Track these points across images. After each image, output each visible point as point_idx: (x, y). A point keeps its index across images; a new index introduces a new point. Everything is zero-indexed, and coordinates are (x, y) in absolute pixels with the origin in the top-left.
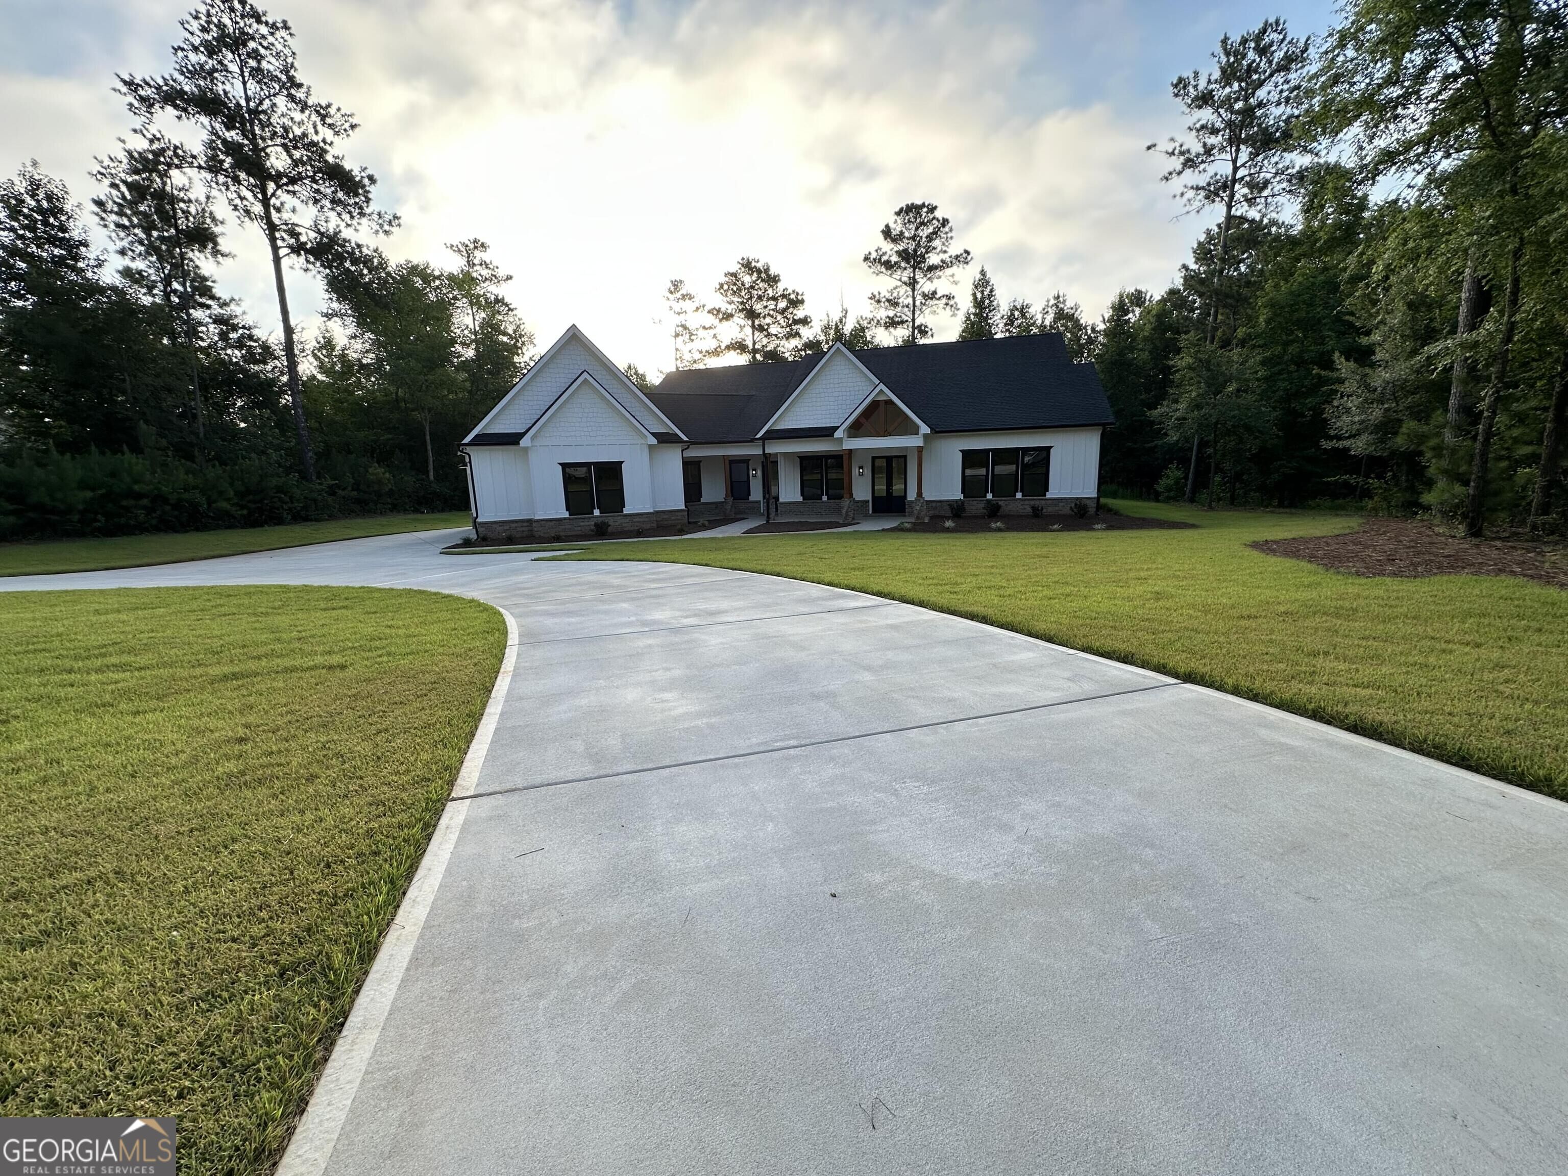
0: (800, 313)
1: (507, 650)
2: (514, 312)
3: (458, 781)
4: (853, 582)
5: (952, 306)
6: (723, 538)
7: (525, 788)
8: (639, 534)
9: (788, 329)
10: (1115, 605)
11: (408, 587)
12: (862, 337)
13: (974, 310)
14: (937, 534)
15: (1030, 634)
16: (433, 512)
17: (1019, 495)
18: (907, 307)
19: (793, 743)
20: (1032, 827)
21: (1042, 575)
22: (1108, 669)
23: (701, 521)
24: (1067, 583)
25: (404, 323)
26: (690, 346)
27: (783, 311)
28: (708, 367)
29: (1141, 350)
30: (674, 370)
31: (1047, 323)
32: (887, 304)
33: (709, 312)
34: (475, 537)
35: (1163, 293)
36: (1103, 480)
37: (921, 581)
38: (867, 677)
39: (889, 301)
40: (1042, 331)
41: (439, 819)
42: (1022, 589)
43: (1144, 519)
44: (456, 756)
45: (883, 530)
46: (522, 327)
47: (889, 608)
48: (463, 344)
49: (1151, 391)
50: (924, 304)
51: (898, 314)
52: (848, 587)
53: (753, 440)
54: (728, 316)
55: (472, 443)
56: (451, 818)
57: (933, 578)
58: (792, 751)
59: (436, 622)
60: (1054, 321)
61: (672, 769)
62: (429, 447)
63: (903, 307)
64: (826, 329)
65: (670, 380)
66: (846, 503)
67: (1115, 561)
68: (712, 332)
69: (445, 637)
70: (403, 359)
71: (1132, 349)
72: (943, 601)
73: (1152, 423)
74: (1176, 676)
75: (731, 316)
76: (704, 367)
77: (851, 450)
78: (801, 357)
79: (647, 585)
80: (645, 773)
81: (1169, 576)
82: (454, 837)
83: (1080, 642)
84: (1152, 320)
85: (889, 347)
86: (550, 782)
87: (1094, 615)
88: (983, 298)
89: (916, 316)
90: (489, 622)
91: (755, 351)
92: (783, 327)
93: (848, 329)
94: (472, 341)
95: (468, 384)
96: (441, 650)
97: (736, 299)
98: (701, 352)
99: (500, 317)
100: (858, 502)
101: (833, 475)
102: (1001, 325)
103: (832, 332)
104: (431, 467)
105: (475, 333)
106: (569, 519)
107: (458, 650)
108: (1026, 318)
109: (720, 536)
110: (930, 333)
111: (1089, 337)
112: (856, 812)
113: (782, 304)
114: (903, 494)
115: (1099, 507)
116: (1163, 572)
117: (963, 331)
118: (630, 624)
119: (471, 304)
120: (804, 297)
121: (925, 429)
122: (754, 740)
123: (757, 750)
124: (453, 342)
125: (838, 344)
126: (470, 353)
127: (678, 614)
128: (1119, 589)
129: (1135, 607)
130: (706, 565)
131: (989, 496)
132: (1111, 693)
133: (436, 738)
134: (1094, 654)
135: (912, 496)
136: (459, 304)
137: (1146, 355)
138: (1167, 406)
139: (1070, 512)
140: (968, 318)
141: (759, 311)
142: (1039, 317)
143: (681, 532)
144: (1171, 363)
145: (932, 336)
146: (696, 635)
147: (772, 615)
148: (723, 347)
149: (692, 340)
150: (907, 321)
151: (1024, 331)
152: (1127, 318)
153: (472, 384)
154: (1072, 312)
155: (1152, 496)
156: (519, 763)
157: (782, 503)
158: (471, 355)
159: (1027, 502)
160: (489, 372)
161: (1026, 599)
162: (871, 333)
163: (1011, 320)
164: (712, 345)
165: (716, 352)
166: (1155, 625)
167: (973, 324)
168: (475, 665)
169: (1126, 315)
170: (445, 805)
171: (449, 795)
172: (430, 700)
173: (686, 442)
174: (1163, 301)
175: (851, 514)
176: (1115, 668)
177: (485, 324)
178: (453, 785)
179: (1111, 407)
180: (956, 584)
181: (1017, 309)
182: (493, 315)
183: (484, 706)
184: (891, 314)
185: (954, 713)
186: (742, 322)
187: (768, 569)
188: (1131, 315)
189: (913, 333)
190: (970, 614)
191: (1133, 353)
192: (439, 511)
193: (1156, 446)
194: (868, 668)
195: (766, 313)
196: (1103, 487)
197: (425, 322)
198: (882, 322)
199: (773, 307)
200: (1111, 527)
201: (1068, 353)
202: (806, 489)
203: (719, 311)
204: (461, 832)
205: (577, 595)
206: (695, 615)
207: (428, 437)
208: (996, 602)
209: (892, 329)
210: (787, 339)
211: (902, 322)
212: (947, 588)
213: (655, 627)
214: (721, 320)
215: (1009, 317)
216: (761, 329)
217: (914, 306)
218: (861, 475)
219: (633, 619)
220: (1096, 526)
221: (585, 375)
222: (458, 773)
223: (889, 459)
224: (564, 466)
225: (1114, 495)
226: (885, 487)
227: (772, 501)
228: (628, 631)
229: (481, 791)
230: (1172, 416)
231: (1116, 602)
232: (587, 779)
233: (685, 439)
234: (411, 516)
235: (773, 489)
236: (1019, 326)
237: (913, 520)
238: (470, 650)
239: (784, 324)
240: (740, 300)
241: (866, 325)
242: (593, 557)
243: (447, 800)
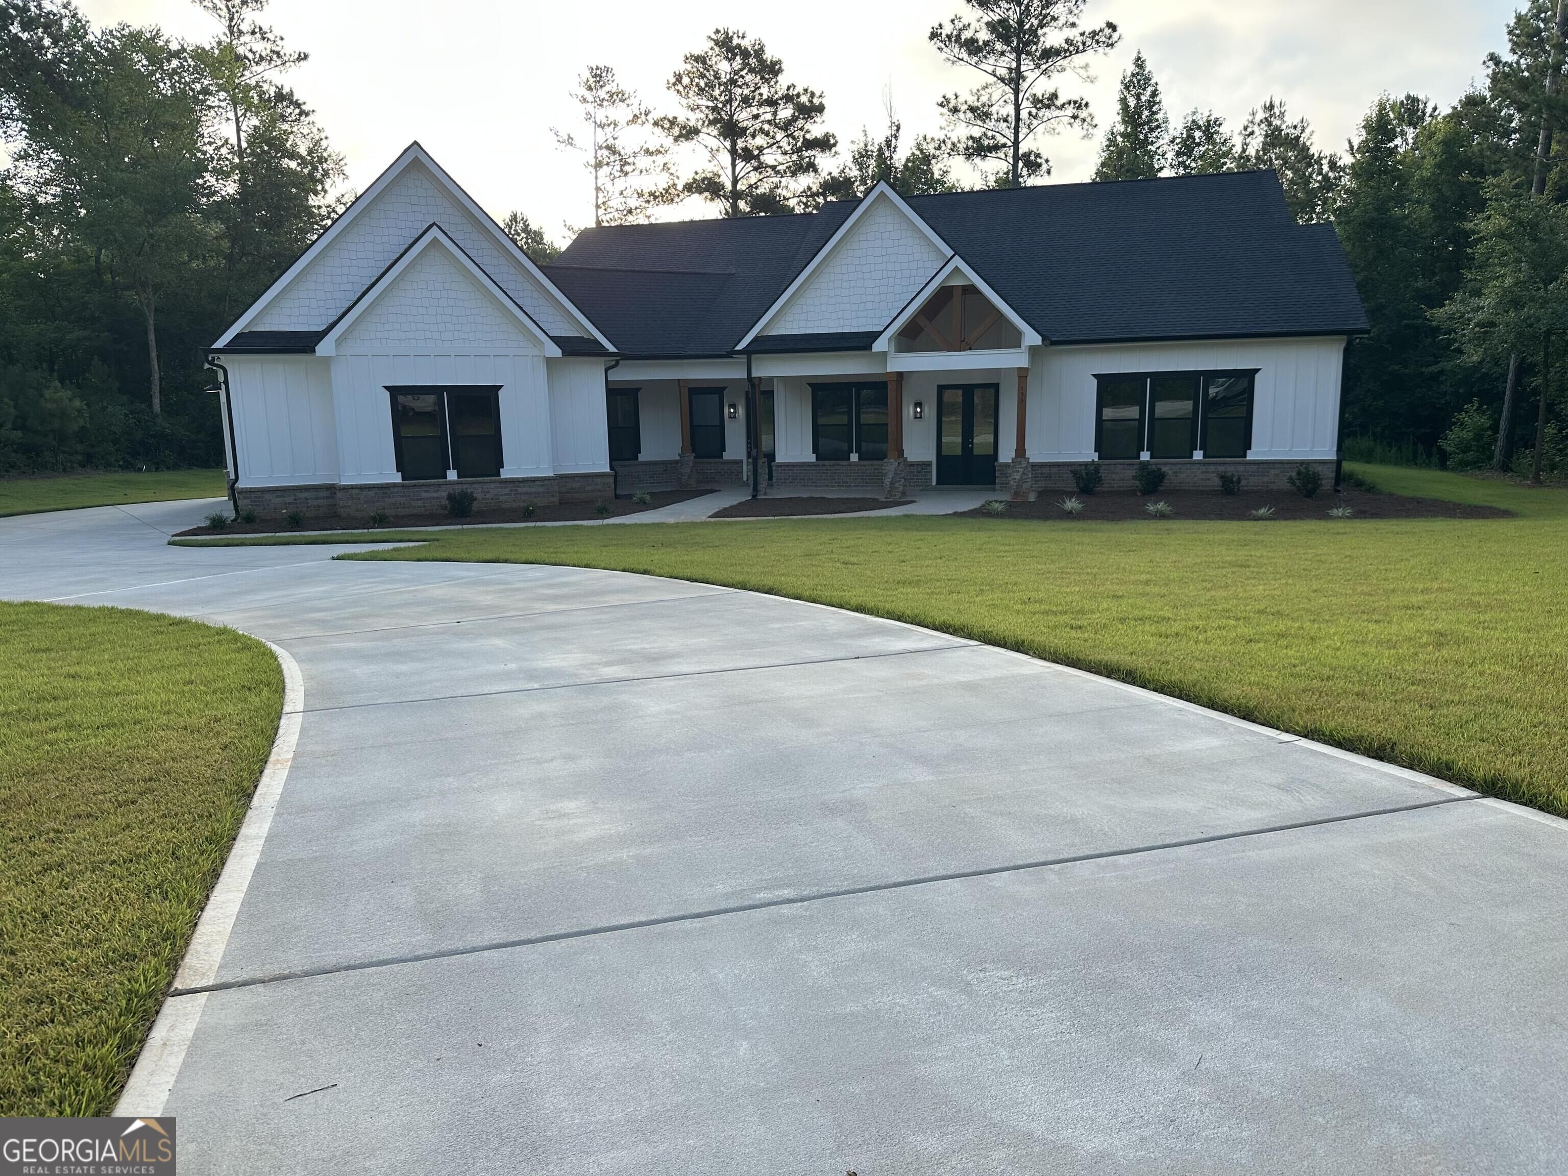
0: (816, 130)
1: (283, 722)
2: (310, 118)
3: (187, 959)
4: (900, 606)
5: (1084, 120)
6: (677, 525)
7: (307, 974)
8: (528, 515)
9: (795, 157)
10: (1365, 655)
11: (109, 605)
12: (924, 172)
13: (1121, 128)
14: (1049, 523)
15: (1212, 705)
16: (157, 470)
17: (1198, 455)
18: (1006, 120)
19: (787, 893)
20: (1208, 1055)
21: (1236, 597)
22: (1348, 769)
23: (638, 494)
24: (1279, 614)
25: (113, 134)
26: (621, 183)
27: (786, 126)
28: (653, 221)
29: (1418, 202)
30: (594, 226)
31: (1251, 152)
32: (969, 115)
33: (656, 124)
34: (233, 515)
35: (1456, 103)
36: (1346, 430)
37: (1019, 607)
38: (922, 776)
39: (972, 109)
40: (1244, 166)
41: (150, 1029)
42: (1200, 623)
43: (1419, 501)
44: (184, 915)
45: (956, 514)
46: (324, 143)
47: (962, 653)
48: (218, 172)
49: (1434, 274)
50: (1035, 117)
51: (990, 134)
52: (890, 615)
53: (731, 354)
54: (689, 133)
55: (230, 349)
56: (172, 1028)
57: (1040, 601)
58: (785, 909)
59: (157, 669)
60: (1264, 149)
61: (572, 941)
62: (154, 354)
63: (998, 120)
64: (861, 158)
65: (585, 240)
66: (890, 466)
67: (1367, 576)
68: (660, 160)
69: (173, 697)
70: (110, 197)
71: (1400, 201)
72: (1056, 641)
73: (1436, 330)
74: (1469, 784)
75: (696, 131)
76: (646, 222)
77: (900, 374)
78: (817, 207)
79: (538, 606)
80: (524, 948)
81: (1462, 604)
82: (176, 1060)
83: (1301, 722)
84: (1435, 149)
85: (972, 192)
86: (352, 962)
87: (1326, 672)
88: (1138, 106)
89: (1021, 136)
90: (251, 670)
91: (736, 195)
92: (785, 153)
93: (900, 158)
94: (234, 167)
95: (225, 244)
96: (164, 719)
97: (704, 102)
98: (640, 195)
99: (285, 126)
100: (912, 465)
101: (868, 418)
102: (1170, 155)
103: (872, 163)
104: (156, 388)
105: (241, 153)
106: (403, 486)
107: (194, 721)
108: (1215, 144)
109: (671, 521)
110: (1045, 167)
111: (1326, 178)
112: (897, 1022)
113: (785, 112)
114: (992, 453)
115: (1340, 477)
116: (1452, 596)
117: (1103, 165)
118: (507, 676)
119: (235, 103)
120: (824, 101)
121: (1032, 338)
122: (720, 888)
123: (723, 905)
124: (200, 168)
125: (883, 186)
126: (231, 188)
127: (594, 658)
128: (1372, 627)
129: (1400, 660)
130: (645, 572)
131: (1145, 456)
132: (1354, 813)
133: (150, 881)
134: (1326, 742)
135: (1006, 454)
136: (212, 101)
137: (1425, 211)
138: (1462, 301)
139: (1287, 486)
140: (1112, 142)
141: (745, 124)
142: (1237, 141)
143: (603, 513)
144: (1469, 226)
145: (1049, 172)
146: (624, 697)
147: (758, 662)
148: (680, 187)
149: (626, 174)
150: (1004, 145)
151: (1211, 165)
152: (1392, 145)
153: (234, 241)
154: (1297, 132)
155: (1435, 460)
156: (297, 928)
157: (780, 465)
158: (231, 192)
159: (1212, 468)
160: (264, 223)
161: (1206, 642)
162: (940, 165)
163: (1187, 146)
164: (660, 182)
165: (666, 196)
166: (1435, 692)
167: (1120, 152)
168: (225, 747)
169: (1392, 140)
170: (160, 1004)
171: (170, 984)
172: (141, 812)
173: (612, 354)
174: (1455, 116)
175: (900, 486)
176: (1363, 768)
177: (258, 137)
178: (176, 967)
179: (1363, 300)
180: (1082, 612)
181: (1199, 128)
182: (273, 121)
183: (238, 822)
184: (977, 132)
185: (1073, 845)
186: (714, 143)
187: (754, 581)
188: (1398, 141)
189: (1015, 165)
190: (1106, 667)
191: (1402, 207)
192: (168, 468)
193: (1442, 372)
194: (923, 760)
195: (757, 127)
196: (1348, 443)
197: (150, 132)
198: (961, 147)
199: (769, 117)
200: (1361, 514)
201: (1289, 205)
202: (822, 441)
203: (673, 122)
204: (189, 1054)
205: (413, 623)
206: (623, 662)
207: (152, 337)
208: (1151, 646)
209: (977, 160)
210: (794, 174)
211: (996, 148)
212: (1066, 618)
213: (552, 682)
214: (676, 139)
215: (1184, 141)
216: (748, 155)
217: (1018, 119)
218: (918, 417)
219: (513, 666)
220: (1335, 512)
221: (435, 232)
222: (187, 944)
223: (968, 390)
224: (394, 391)
225: (1368, 457)
226: (959, 440)
227: (762, 461)
228: (504, 688)
229: (230, 979)
230: (1469, 320)
231: (1367, 649)
232: (417, 959)
233: (611, 348)
234: (117, 476)
235: (765, 440)
236: (1201, 157)
237: (1007, 497)
238: (217, 720)
239: (788, 148)
240: (710, 104)
241: (932, 151)
242: (444, 555)
243: (166, 994)
